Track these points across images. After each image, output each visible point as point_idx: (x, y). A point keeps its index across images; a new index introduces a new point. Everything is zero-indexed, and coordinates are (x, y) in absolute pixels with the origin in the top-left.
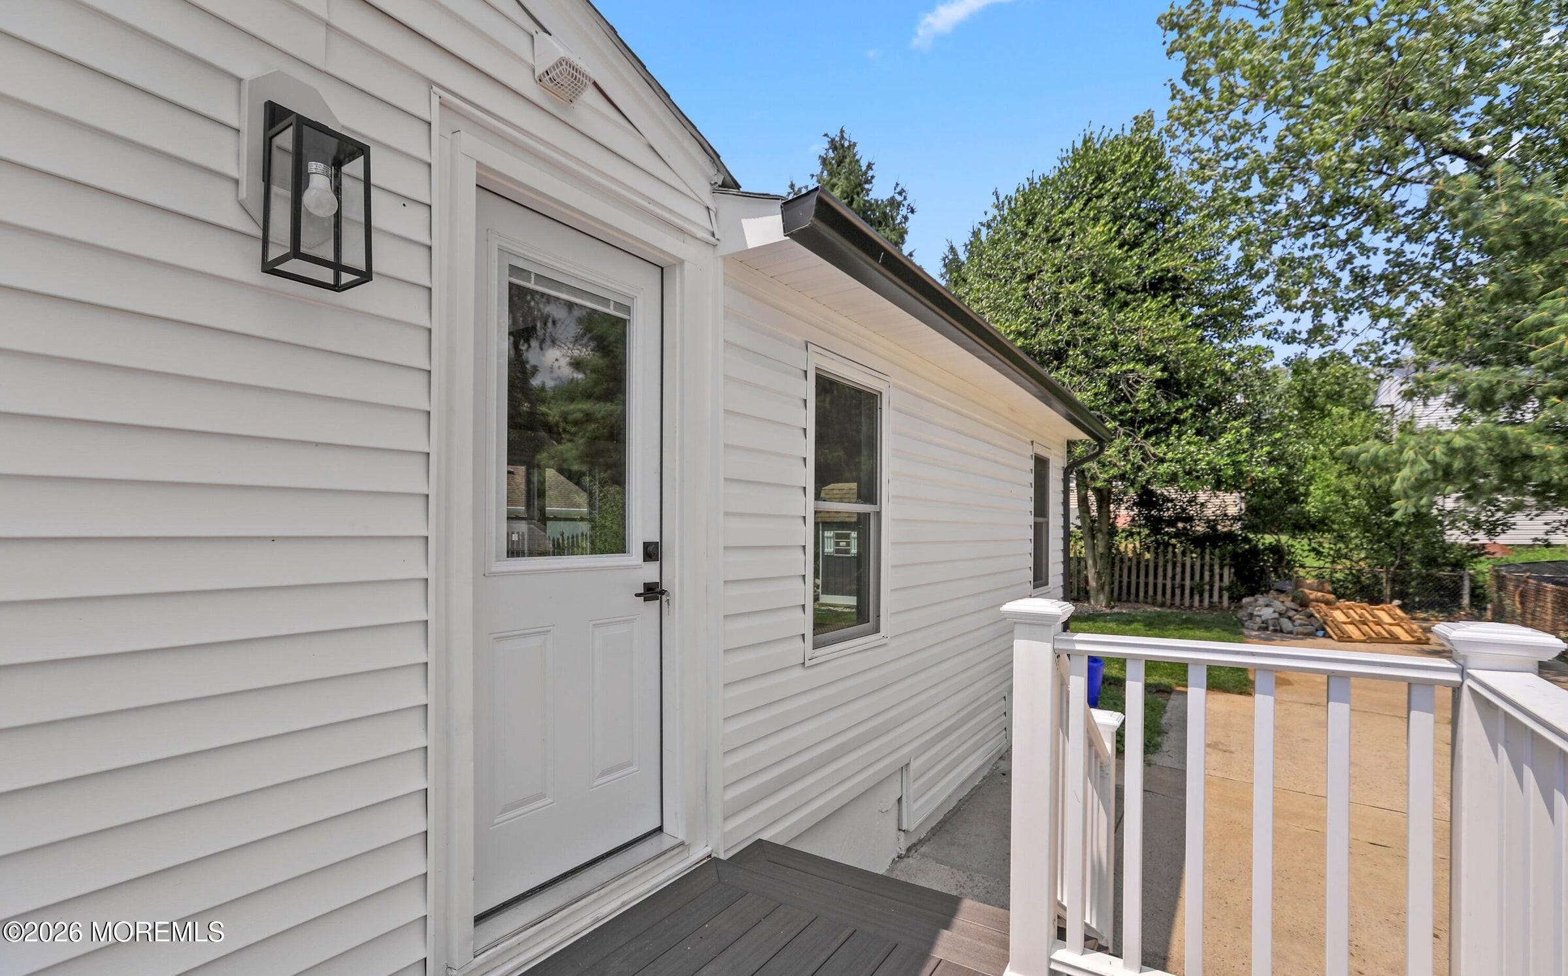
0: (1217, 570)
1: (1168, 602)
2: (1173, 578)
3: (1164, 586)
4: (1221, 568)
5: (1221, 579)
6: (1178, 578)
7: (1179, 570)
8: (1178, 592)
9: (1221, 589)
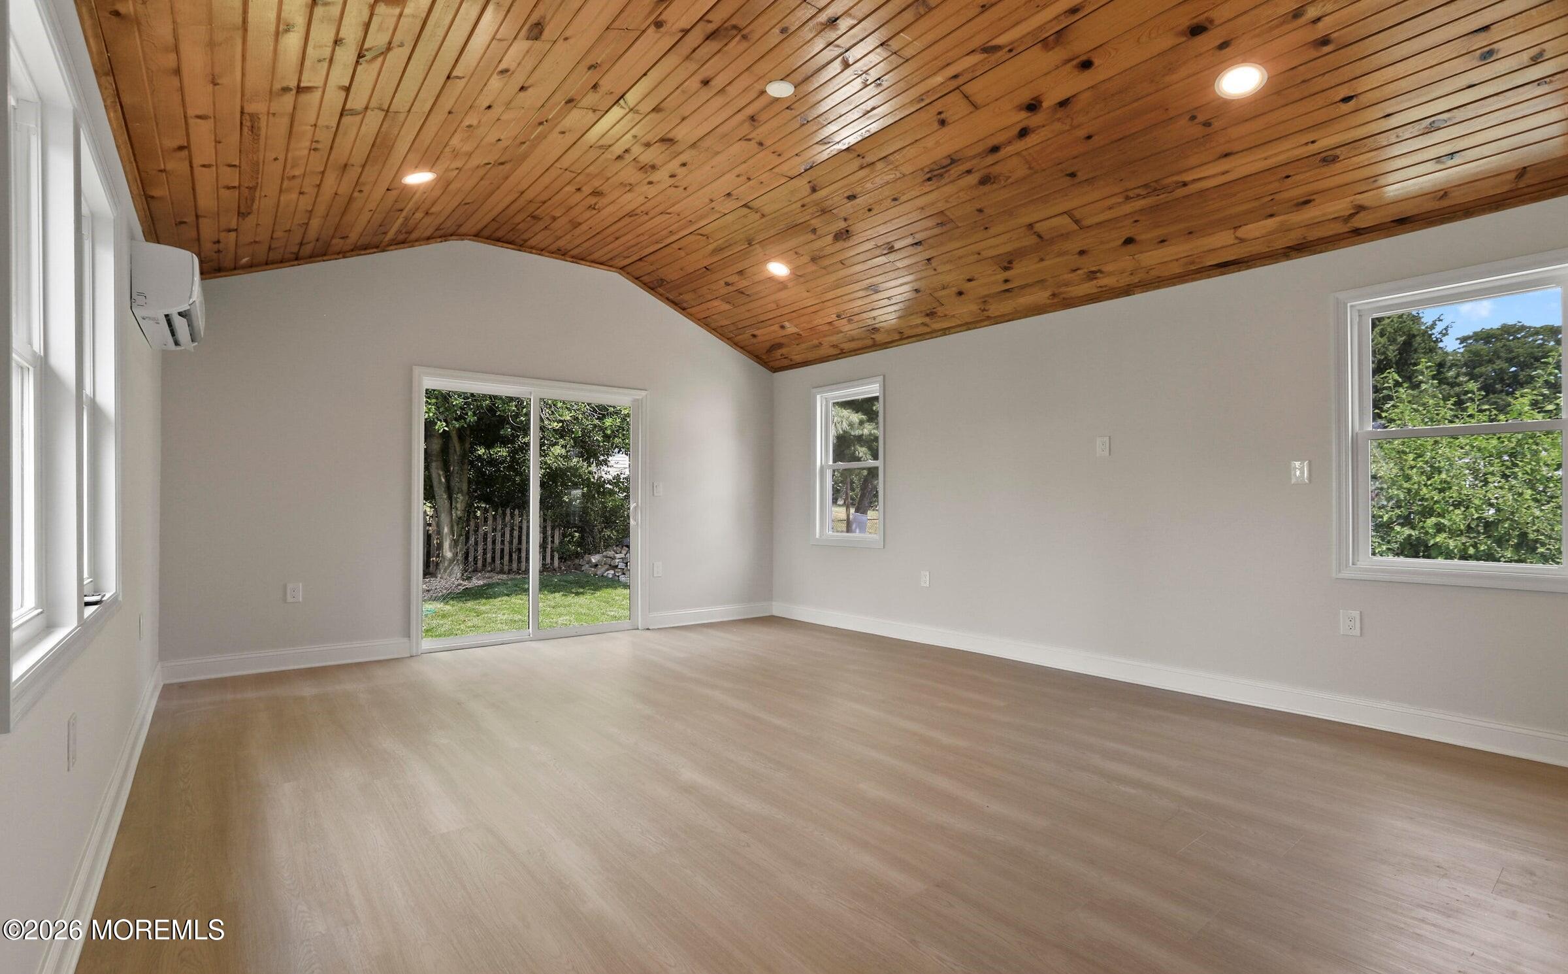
0: (549, 533)
1: (506, 568)
2: (511, 542)
3: (502, 551)
4: (553, 529)
5: (553, 542)
6: (515, 541)
7: (516, 533)
8: (515, 556)
9: (552, 551)
